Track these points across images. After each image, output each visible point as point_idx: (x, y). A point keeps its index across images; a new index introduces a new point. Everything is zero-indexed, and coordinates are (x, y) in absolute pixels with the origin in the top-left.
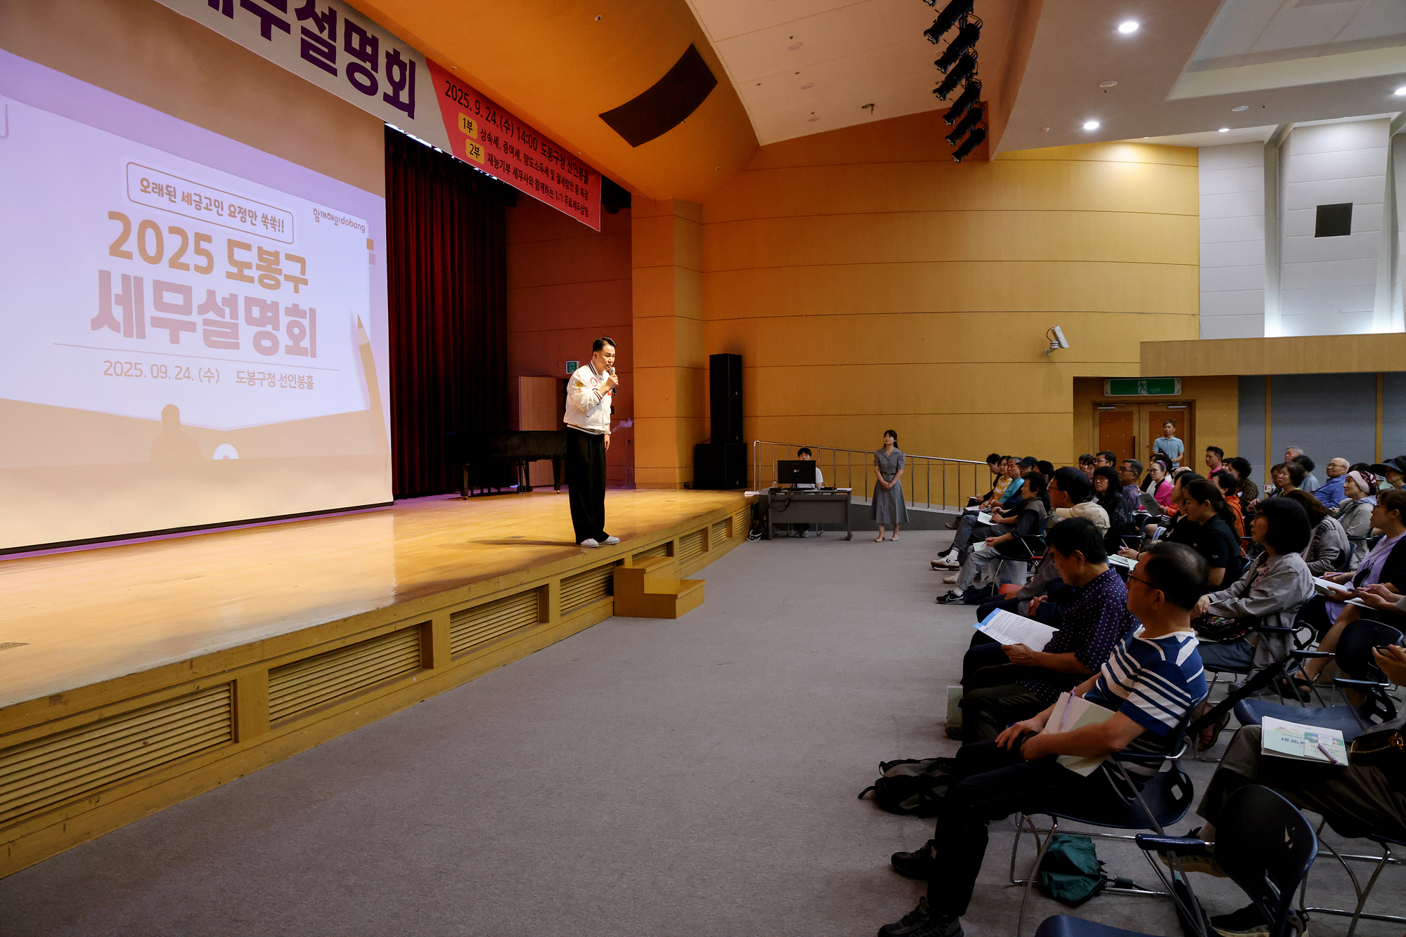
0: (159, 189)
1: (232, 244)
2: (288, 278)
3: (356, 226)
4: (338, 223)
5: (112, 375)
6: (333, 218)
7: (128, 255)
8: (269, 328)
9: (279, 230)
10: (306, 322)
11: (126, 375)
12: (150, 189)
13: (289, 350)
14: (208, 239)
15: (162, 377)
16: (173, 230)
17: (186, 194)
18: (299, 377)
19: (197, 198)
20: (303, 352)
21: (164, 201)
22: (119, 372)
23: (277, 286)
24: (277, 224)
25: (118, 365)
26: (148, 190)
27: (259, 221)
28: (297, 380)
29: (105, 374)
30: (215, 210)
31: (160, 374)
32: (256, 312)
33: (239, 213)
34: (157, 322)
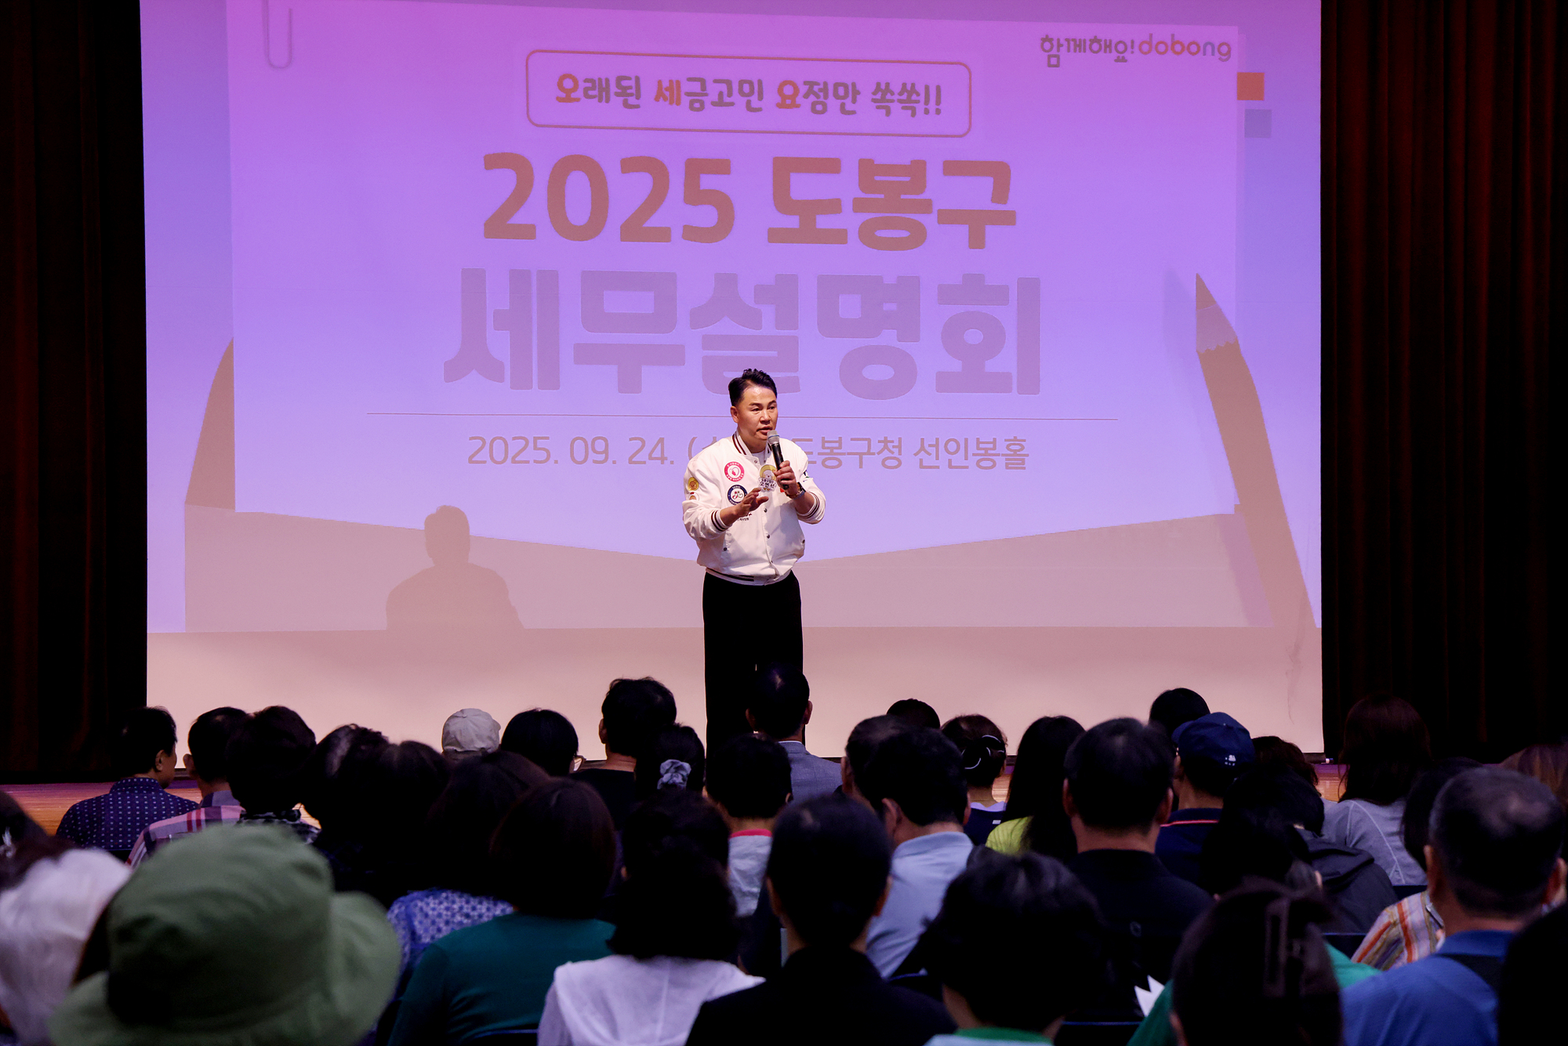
0: (599, 89)
1: (784, 168)
2: (948, 217)
3: (1191, 48)
4: (1127, 55)
5: (485, 462)
6: (1108, 46)
7: (527, 232)
8: (888, 338)
9: (927, 112)
10: (1007, 316)
11: (514, 461)
12: (579, 93)
13: (945, 382)
14: (721, 167)
15: (595, 462)
16: (629, 165)
17: (666, 84)
18: (978, 442)
19: (696, 87)
20: (999, 383)
21: (613, 111)
22: (498, 456)
23: (918, 236)
24: (922, 98)
25: (498, 444)
26: (573, 95)
27: (865, 102)
28: (972, 449)
29: (471, 461)
30: (740, 101)
31: (592, 456)
32: (850, 307)
33: (806, 96)
34: (586, 355)
